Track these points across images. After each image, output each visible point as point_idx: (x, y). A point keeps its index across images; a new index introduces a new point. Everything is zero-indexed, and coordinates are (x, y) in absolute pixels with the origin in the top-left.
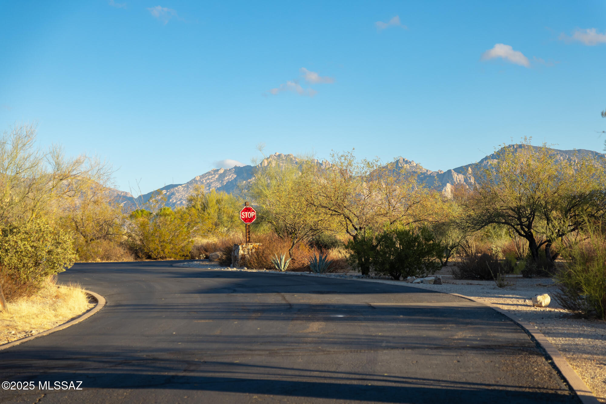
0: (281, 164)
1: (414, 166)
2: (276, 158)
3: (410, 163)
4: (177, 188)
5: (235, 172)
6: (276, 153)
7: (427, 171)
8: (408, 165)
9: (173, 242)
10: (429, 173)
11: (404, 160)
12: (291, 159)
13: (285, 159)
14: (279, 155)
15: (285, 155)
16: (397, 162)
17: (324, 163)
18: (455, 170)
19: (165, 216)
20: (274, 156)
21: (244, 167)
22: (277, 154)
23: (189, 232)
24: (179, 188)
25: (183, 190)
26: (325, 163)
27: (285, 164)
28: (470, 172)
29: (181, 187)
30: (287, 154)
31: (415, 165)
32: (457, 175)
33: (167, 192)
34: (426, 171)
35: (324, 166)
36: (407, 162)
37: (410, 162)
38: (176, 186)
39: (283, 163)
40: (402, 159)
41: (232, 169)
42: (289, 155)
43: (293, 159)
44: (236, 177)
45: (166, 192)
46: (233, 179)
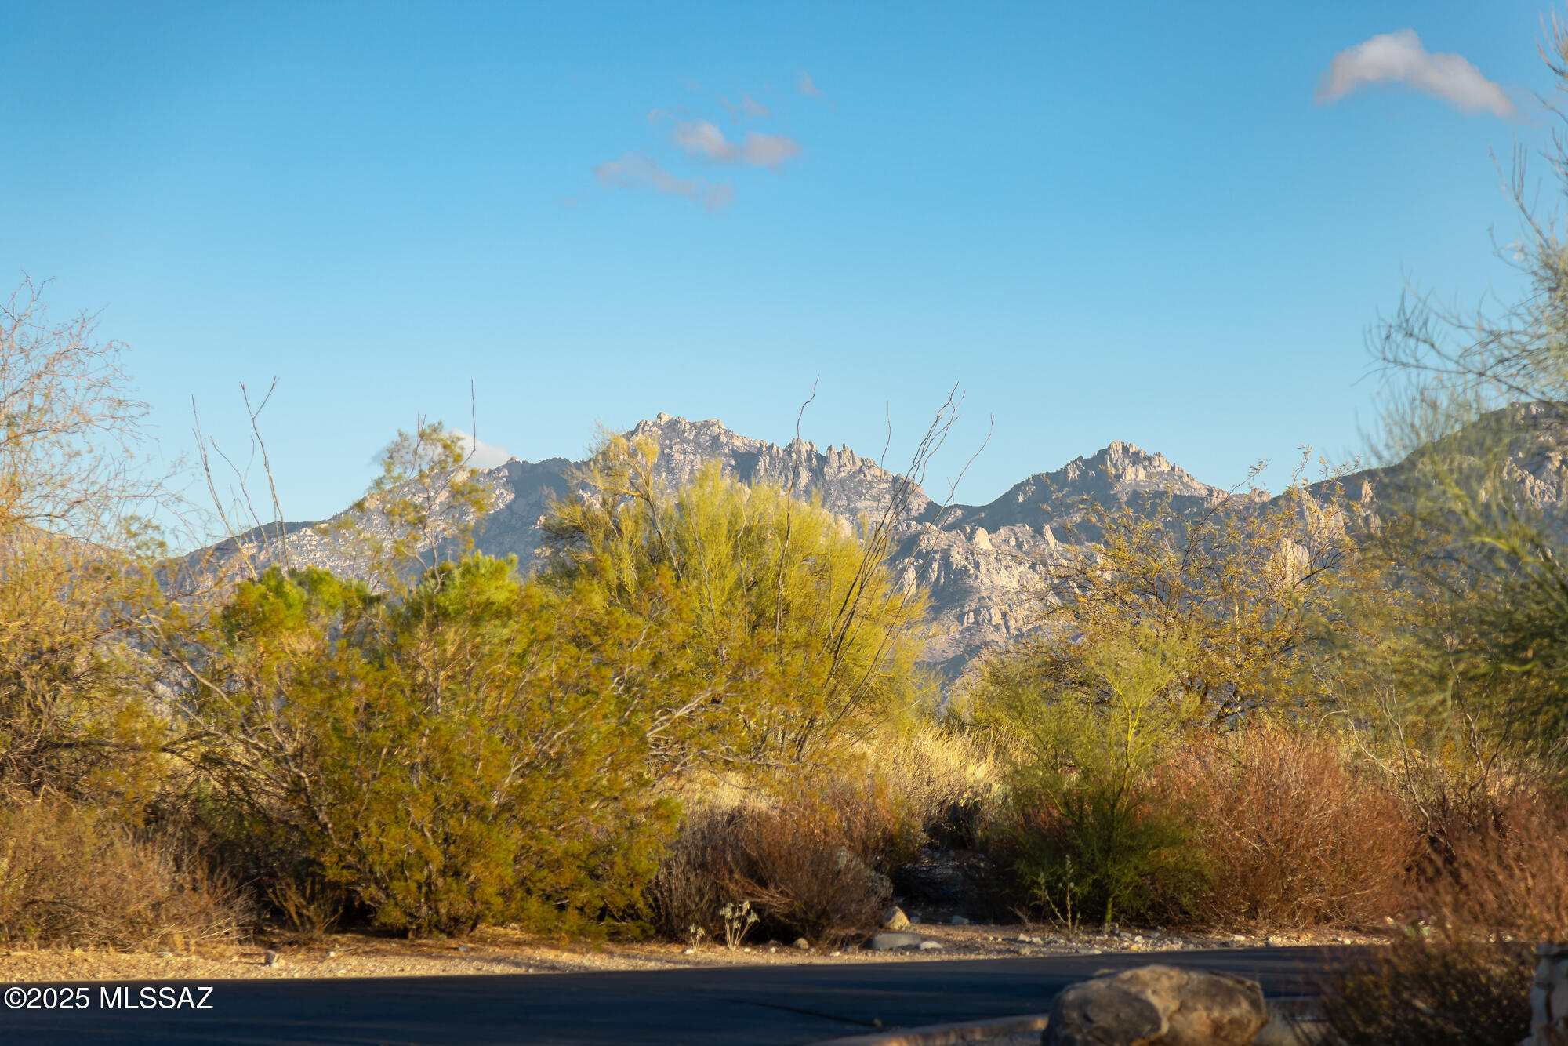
0: (678, 457)
1: (1161, 474)
2: (660, 432)
3: (1150, 463)
4: (295, 538)
5: (512, 483)
6: (659, 416)
7: (1211, 492)
8: (1140, 468)
9: (528, 811)
10: (1216, 501)
11: (1125, 449)
12: (716, 438)
13: (691, 437)
14: (673, 424)
15: (693, 425)
16: (1103, 454)
17: (834, 457)
18: (1316, 490)
19: (476, 621)
20: (655, 424)
21: (541, 464)
22: (665, 419)
23: (643, 740)
24: (305, 536)
25: (319, 543)
26: (840, 454)
27: (692, 457)
28: (1368, 500)
29: (309, 532)
30: (700, 419)
31: (1165, 468)
32: (1322, 508)
33: (260, 551)
34: (1206, 492)
35: (835, 466)
36: (1136, 458)
37: (1149, 459)
38: (294, 527)
39: (684, 452)
40: (1120, 448)
41: (498, 470)
42: (707, 424)
43: (723, 438)
44: (514, 501)
45: (255, 551)
46: (501, 505)
